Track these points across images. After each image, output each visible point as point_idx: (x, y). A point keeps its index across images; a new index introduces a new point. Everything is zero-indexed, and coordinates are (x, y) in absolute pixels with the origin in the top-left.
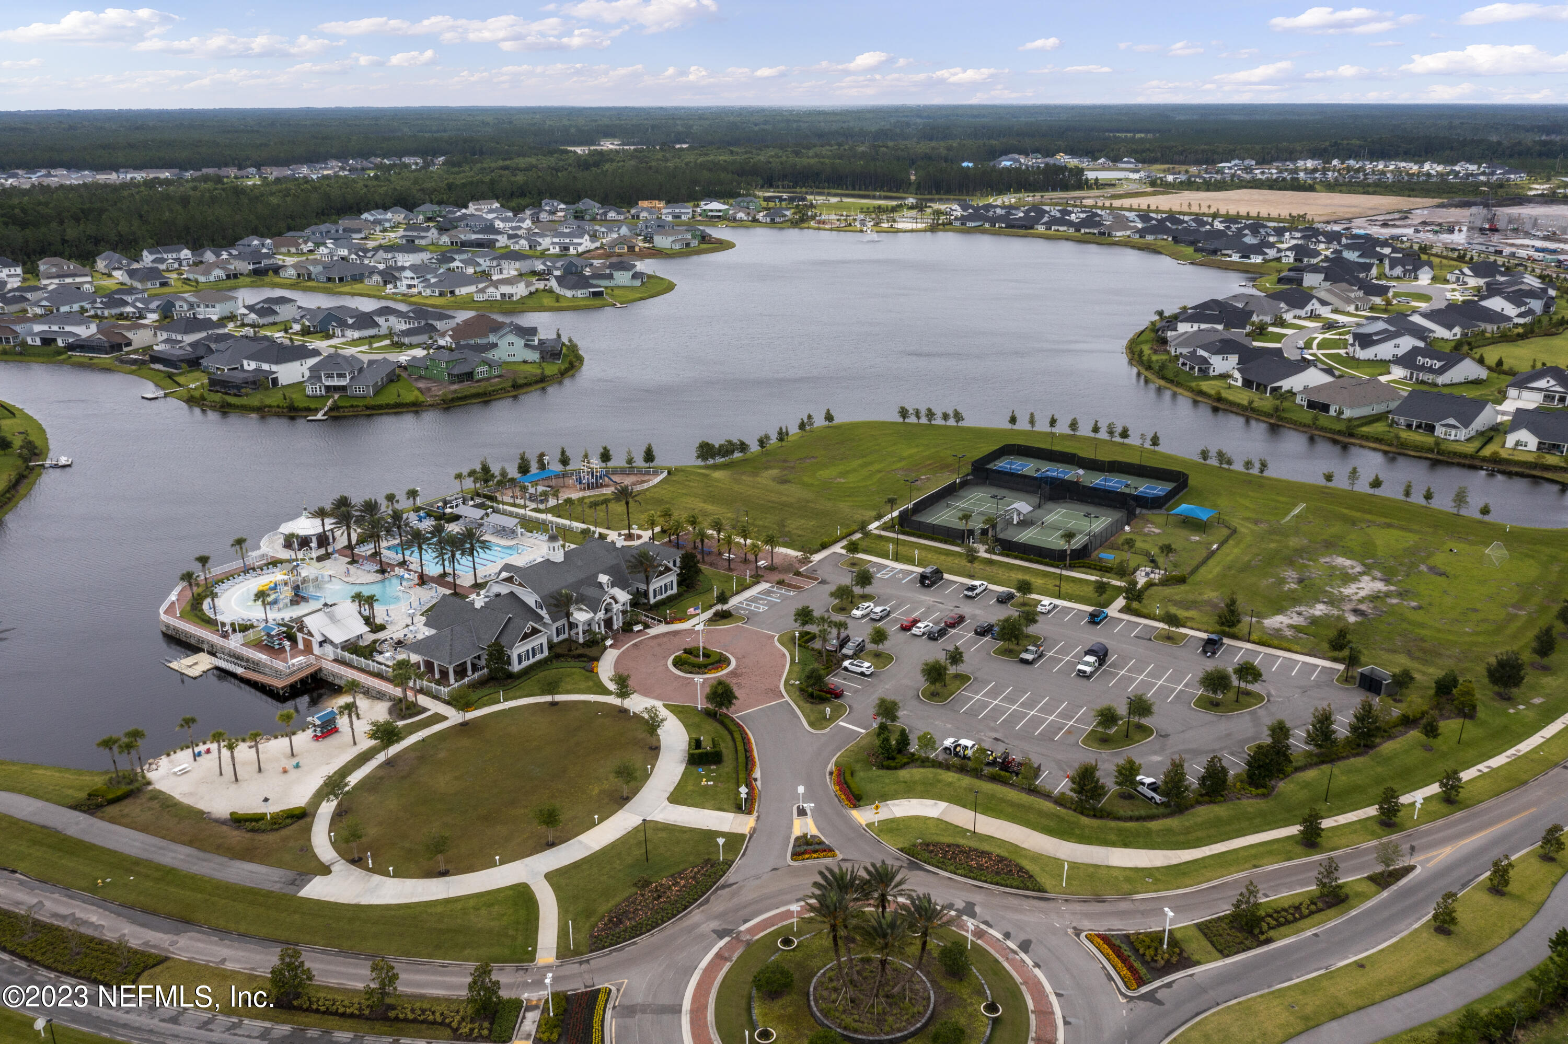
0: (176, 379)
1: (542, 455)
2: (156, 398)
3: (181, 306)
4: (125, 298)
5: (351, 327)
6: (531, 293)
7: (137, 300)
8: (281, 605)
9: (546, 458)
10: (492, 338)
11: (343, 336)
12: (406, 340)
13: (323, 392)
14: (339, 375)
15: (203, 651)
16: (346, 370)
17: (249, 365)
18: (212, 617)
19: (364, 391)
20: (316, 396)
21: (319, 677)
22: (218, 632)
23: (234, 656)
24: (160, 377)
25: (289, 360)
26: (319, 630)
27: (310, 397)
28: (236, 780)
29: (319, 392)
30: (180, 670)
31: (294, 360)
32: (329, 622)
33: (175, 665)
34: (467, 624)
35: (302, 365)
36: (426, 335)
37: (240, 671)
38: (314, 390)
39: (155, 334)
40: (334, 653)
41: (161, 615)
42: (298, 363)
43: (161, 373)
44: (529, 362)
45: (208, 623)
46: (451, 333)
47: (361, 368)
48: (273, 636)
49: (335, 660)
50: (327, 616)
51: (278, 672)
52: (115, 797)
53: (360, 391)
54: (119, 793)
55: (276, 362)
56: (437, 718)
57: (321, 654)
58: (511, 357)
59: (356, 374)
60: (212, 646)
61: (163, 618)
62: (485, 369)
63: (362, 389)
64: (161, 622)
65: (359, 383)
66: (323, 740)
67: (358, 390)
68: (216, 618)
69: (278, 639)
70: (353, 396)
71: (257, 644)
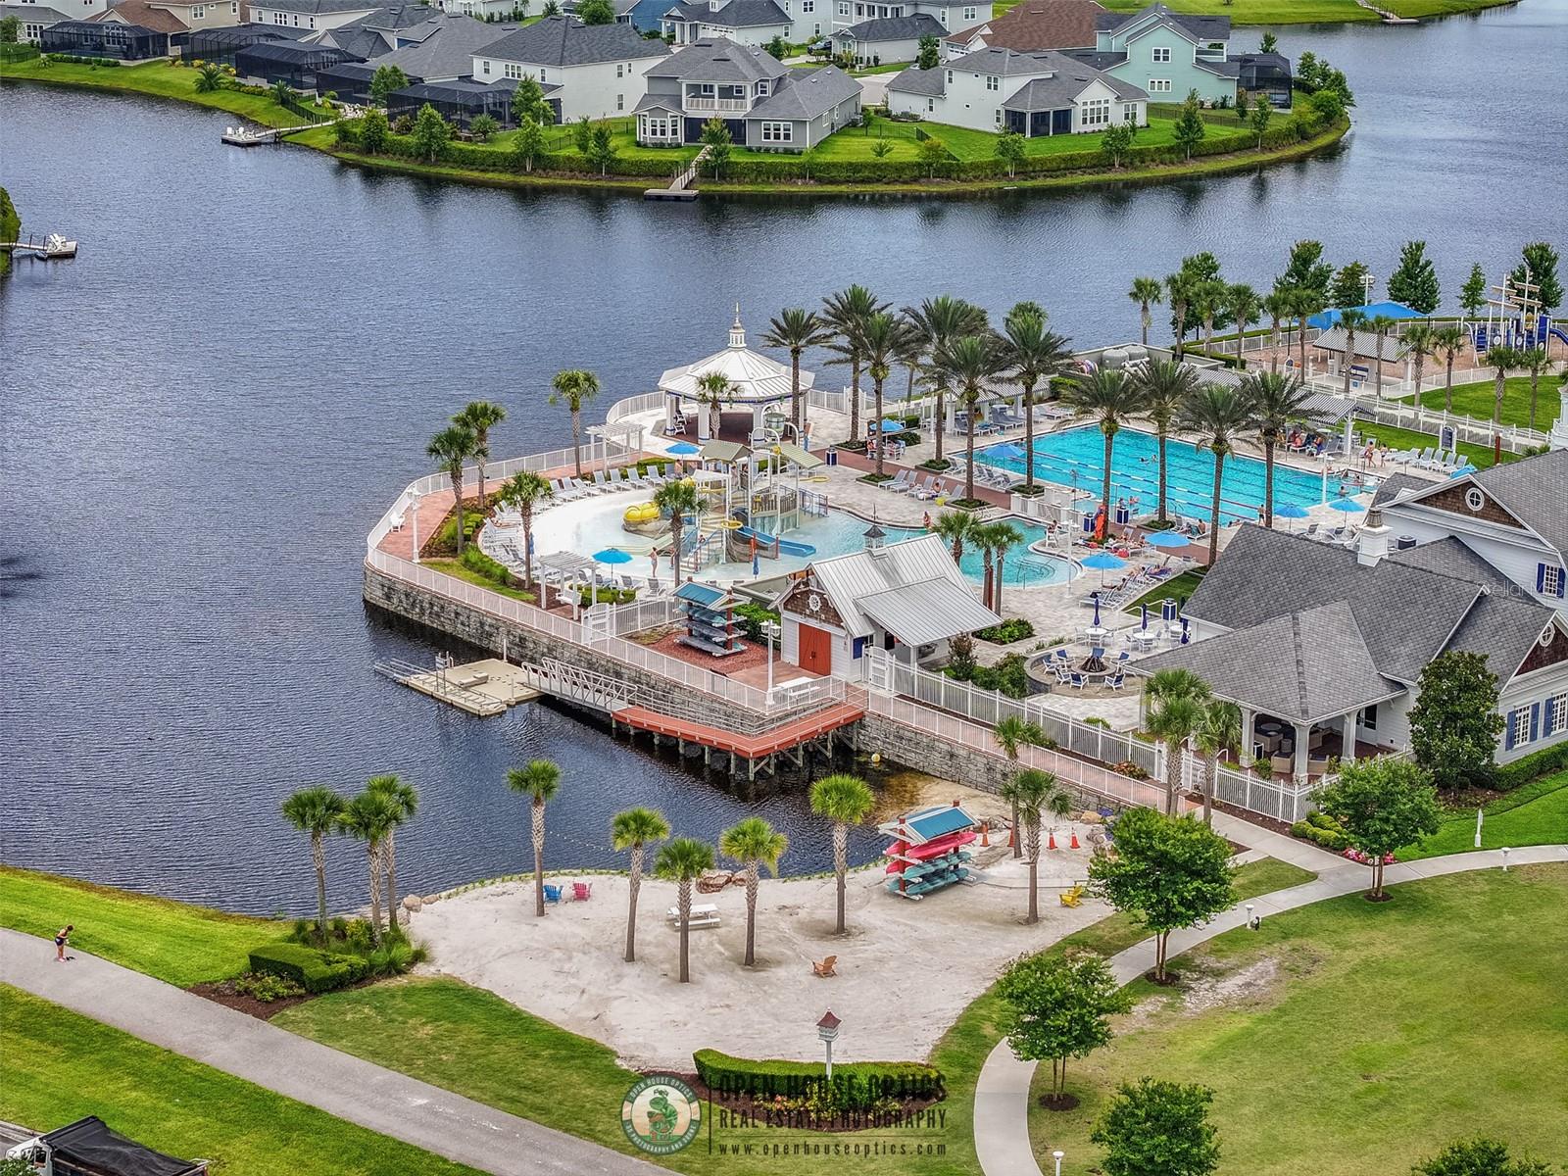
0: (304, 105)
1: (1353, 273)
2: (257, 144)
9: (1365, 279)
10: (1109, 42)
12: (867, 50)
13: (681, 137)
14: (726, 93)
15: (499, 657)
16: (745, 78)
17: (487, 71)
18: (517, 571)
19: (787, 137)
20: (661, 146)
21: (854, 747)
22: (537, 603)
23: (590, 663)
24: (259, 104)
25: (592, 60)
26: (856, 605)
27: (645, 146)
28: (685, 978)
29: (669, 134)
30: (440, 694)
31: (603, 59)
32: (882, 584)
33: (423, 680)
34: (1336, 607)
35: (620, 75)
36: (917, 41)
37: (616, 706)
38: (658, 129)
39: (244, 16)
40: (901, 677)
41: (370, 551)
42: (611, 68)
43: (259, 93)
44: (1208, 104)
45: (504, 582)
46: (987, 31)
47: (780, 79)
48: (713, 614)
49: (901, 696)
50: (876, 567)
51: (733, 715)
52: (332, 978)
53: (777, 137)
54: (343, 968)
55: (561, 62)
56: (1278, 876)
57: (858, 676)
58: (1160, 88)
59: (769, 93)
60: (523, 639)
61: (375, 559)
62: (1103, 106)
63: (782, 132)
64: (366, 573)
65: (778, 113)
66: (928, 899)
67: (772, 132)
68: (529, 570)
69: (723, 628)
70: (759, 150)
71: (657, 640)
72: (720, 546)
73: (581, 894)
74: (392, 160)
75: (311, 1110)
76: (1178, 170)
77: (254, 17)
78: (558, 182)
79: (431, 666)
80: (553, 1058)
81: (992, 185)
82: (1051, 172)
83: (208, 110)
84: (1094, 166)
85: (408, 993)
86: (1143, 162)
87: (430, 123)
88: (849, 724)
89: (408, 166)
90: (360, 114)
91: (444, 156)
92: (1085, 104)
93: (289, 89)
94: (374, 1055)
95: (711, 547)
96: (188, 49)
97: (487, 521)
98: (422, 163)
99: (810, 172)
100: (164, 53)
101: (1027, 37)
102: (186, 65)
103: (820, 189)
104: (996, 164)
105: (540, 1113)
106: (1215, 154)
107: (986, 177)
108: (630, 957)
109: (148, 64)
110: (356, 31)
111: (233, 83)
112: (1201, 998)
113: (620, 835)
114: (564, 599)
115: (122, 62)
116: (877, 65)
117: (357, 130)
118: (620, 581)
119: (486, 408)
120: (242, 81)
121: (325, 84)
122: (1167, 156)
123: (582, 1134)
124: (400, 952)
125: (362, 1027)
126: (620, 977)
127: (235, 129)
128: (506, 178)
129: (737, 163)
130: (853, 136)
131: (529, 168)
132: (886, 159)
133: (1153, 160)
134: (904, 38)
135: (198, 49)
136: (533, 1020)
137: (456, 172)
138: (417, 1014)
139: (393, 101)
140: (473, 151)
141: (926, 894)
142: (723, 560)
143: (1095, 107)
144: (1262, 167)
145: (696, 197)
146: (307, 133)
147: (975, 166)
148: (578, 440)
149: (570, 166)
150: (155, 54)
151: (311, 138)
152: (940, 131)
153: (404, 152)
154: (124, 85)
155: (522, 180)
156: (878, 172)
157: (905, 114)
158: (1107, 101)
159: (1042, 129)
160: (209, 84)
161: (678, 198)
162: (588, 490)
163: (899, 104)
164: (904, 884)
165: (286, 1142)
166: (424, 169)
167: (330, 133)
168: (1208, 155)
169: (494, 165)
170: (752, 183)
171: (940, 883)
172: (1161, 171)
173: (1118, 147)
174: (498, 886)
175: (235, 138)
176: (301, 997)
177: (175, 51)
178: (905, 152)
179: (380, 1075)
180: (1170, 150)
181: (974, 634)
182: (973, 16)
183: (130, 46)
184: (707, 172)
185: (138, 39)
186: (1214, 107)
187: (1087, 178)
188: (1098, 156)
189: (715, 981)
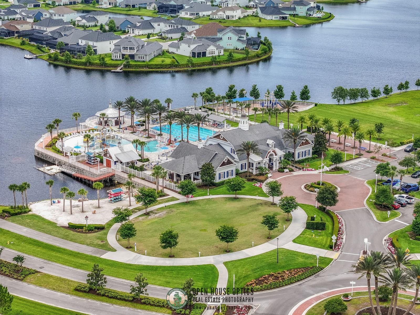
0: (43, 49)
1: (242, 91)
2: (32, 58)
3: (46, 15)
4: (16, 10)
5: (138, 28)
6: (244, 17)
7: (22, 11)
8: (95, 147)
9: (244, 92)
10: (219, 35)
11: (133, 33)
12: (169, 36)
13: (121, 58)
14: (131, 49)
15: (56, 165)
16: (134, 46)
17: (82, 42)
18: (61, 150)
19: (143, 58)
20: (117, 60)
21: (113, 180)
22: (63, 156)
23: (71, 166)
24: (34, 48)
25: (104, 41)
26: (115, 155)
27: (113, 60)
28: (71, 214)
29: (118, 57)
30: (44, 171)
31: (106, 40)
32: (120, 152)
33: (41, 169)
34: (193, 156)
35: (110, 44)
36: (181, 34)
37: (73, 173)
38: (116, 56)
39: (32, 27)
40: (122, 168)
41: (35, 146)
42: (108, 42)
43: (34, 46)
44: (240, 49)
45: (59, 152)
46: (195, 32)
47: (143, 45)
48: (92, 157)
49: (122, 171)
50: (119, 149)
51: (93, 174)
52: (15, 213)
53: (141, 58)
54: (17, 212)
55: (97, 41)
56: (173, 199)
57: (115, 168)
58: (229, 46)
59: (140, 49)
60: (60, 162)
61: (36, 148)
62: (213, 51)
63: (142, 57)
64: (35, 150)
65: (141, 53)
66: (115, 203)
67: (140, 57)
68: (63, 150)
69: (93, 160)
70: (137, 61)
71: (83, 162)
72: (99, 145)
73: (59, 202)
74: (60, 63)
75: (8, 231)
76: (227, 65)
77: (34, 28)
78: (94, 68)
79: (43, 167)
80: (47, 224)
81: (186, 69)
82: (199, 66)
83: (23, 49)
84: (209, 64)
85: (27, 216)
86: (220, 63)
87: (67, 55)
88: (112, 176)
89: (63, 64)
90: (54, 52)
91: (70, 62)
92: (209, 50)
93: (40, 45)
94: (20, 224)
95: (97, 145)
96: (19, 34)
97: (58, 141)
98: (66, 64)
99: (147, 66)
100: (14, 35)
101: (204, 33)
102: (19, 39)
103: (149, 70)
104: (187, 64)
105: (44, 232)
106: (237, 61)
107: (185, 67)
108: (64, 211)
109: (10, 38)
110: (56, 32)
111: (29, 43)
112: (152, 216)
113: (61, 191)
114: (68, 155)
115: (4, 38)
116: (172, 39)
117: (52, 56)
118: (79, 152)
119: (58, 120)
120: (30, 43)
121: (47, 44)
122: (225, 62)
123: (49, 234)
124: (27, 210)
125: (18, 220)
126: (61, 214)
127: (27, 55)
128: (83, 67)
129: (131, 64)
130: (160, 57)
131: (88, 65)
132: (164, 63)
133: (222, 63)
134: (178, 33)
135: (21, 35)
136: (46, 219)
137: (73, 66)
138: (28, 218)
139: (61, 49)
140: (76, 61)
141: (114, 202)
142: (99, 148)
143: (212, 51)
144: (249, 64)
145: (122, 72)
146: (43, 56)
147: (182, 65)
148: (77, 125)
149: (97, 65)
150: (12, 36)
151: (43, 57)
152: (178, 56)
153: (61, 61)
154: (4, 43)
155: (86, 67)
156: (161, 66)
157: (172, 52)
158: (214, 50)
159: (200, 56)
160: (23, 43)
161: (118, 72)
162: (79, 135)
163: (171, 50)
164: (111, 200)
165: (4, 235)
166: (66, 65)
167: (47, 56)
168: (235, 61)
169: (81, 64)
170: (135, 68)
171: (117, 200)
172: (224, 65)
173: (214, 60)
174: (46, 201)
175: (27, 57)
176: (10, 216)
177: (16, 35)
178: (168, 61)
179: (20, 226)
180: (226, 61)
181: (137, 160)
182: (194, 27)
183: (6, 34)
184: (125, 66)
185: (8, 32)
186: (241, 50)
187: (207, 67)
188: (210, 62)
189: (76, 214)
